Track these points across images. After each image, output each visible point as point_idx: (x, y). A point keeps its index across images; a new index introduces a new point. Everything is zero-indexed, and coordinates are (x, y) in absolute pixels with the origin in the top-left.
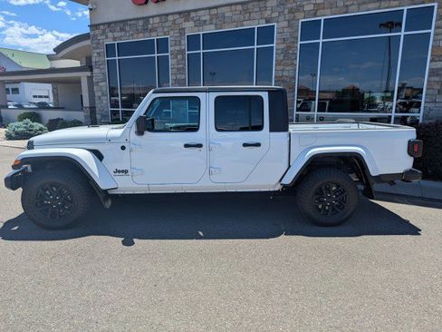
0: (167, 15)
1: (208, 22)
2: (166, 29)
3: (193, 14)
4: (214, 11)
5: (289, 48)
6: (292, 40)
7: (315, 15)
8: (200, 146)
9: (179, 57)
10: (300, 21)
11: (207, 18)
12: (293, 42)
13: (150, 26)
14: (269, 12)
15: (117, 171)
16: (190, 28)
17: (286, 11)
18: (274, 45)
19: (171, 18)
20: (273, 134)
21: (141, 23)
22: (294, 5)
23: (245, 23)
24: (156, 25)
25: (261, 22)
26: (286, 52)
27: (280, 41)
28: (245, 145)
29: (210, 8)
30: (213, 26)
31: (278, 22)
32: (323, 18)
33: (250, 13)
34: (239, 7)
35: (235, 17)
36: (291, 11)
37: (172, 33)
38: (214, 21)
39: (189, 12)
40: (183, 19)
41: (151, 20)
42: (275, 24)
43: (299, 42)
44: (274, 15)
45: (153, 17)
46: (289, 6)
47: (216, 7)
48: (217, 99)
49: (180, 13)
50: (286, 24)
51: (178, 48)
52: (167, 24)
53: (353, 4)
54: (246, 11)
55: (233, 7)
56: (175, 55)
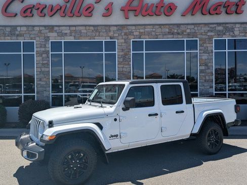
0: (34, 26)
1: (68, 34)
2: (32, 36)
3: (56, 28)
4: (73, 28)
5: (126, 54)
6: (127, 50)
7: (140, 38)
8: (156, 114)
9: (44, 55)
10: (132, 40)
11: (68, 32)
12: (128, 52)
13: (17, 33)
14: (112, 33)
15: (112, 136)
16: (53, 37)
17: (123, 34)
18: (116, 52)
19: (36, 29)
20: (188, 105)
21: (8, 29)
22: (127, 31)
23: (96, 37)
24: (24, 32)
25: (107, 38)
26: (125, 57)
27: (120, 50)
28: (177, 112)
29: (70, 26)
30: (72, 37)
31: (118, 39)
32: (144, 40)
33: (99, 32)
34: (92, 28)
35: (89, 34)
36: (126, 34)
37: (37, 39)
38: (73, 34)
39: (53, 27)
40: (48, 31)
41: (19, 29)
42: (116, 40)
43: (132, 52)
44: (115, 35)
45: (21, 26)
46: (125, 31)
47: (75, 26)
48: (162, 87)
49: (45, 26)
50: (123, 41)
51: (43, 49)
52: (34, 32)
53: (160, 35)
54: (97, 31)
55: (88, 28)
56: (40, 54)
